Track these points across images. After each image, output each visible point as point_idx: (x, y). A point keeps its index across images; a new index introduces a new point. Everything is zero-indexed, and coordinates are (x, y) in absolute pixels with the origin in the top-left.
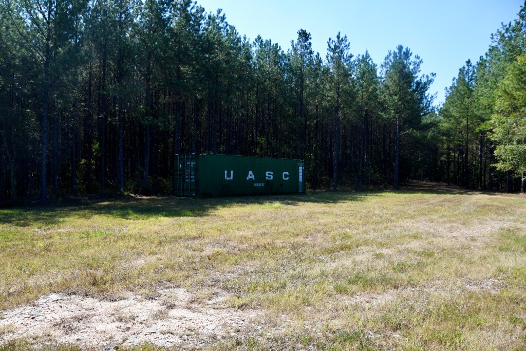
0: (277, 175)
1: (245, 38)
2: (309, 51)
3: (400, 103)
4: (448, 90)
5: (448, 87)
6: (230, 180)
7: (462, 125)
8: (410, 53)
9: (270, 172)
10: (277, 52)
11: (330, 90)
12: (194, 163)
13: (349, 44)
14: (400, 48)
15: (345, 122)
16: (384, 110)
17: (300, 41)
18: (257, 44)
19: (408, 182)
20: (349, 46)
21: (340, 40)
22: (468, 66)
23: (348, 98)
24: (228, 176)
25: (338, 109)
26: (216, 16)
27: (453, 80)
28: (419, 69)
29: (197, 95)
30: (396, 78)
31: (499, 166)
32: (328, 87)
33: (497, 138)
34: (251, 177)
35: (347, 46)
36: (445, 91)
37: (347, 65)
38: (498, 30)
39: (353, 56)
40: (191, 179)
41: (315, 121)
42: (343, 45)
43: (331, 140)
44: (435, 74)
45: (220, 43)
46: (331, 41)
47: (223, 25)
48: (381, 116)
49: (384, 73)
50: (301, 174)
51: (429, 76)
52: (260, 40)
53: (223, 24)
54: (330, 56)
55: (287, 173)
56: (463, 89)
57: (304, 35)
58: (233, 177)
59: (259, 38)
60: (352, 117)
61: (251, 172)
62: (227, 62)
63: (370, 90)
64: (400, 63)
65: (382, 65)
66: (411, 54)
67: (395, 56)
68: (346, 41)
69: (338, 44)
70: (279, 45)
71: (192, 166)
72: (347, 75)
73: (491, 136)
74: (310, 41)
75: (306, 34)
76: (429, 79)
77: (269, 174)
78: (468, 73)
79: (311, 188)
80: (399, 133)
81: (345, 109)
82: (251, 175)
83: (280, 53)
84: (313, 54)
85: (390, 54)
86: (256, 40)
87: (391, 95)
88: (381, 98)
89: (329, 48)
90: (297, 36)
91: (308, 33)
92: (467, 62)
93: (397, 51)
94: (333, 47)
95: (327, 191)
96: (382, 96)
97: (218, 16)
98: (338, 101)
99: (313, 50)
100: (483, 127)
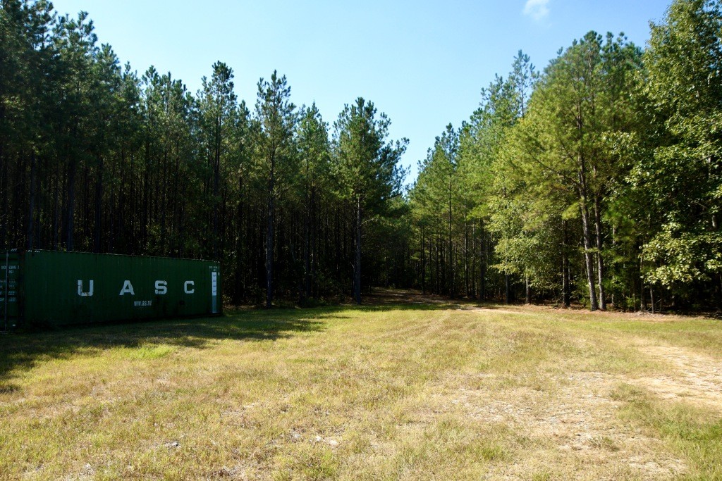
0: (175, 287)
1: (128, 67)
2: (229, 94)
3: (362, 177)
4: (422, 164)
5: (422, 161)
6: (88, 297)
7: (443, 211)
8: (374, 109)
9: (161, 282)
10: (180, 92)
11: (262, 156)
12: (15, 267)
13: (289, 88)
14: (361, 101)
15: (282, 203)
16: (340, 187)
17: (216, 79)
18: (149, 79)
19: (371, 290)
20: (289, 91)
21: (277, 82)
22: (449, 132)
23: (287, 168)
24: (86, 290)
25: (272, 183)
26: (76, 22)
27: (428, 151)
28: (387, 132)
29: (34, 147)
30: (355, 142)
31: (501, 267)
32: (257, 150)
33: (496, 228)
34: (127, 291)
35: (287, 92)
36: (418, 166)
37: (286, 119)
38: (491, 83)
39: (295, 107)
40: (9, 297)
41: (238, 202)
42: (280, 90)
43: (261, 231)
44: (408, 140)
45: (80, 65)
46: (263, 83)
47: (89, 39)
48: (335, 196)
49: (338, 136)
50: (214, 284)
51: (400, 141)
52: (154, 74)
53: (88, 36)
54: (260, 105)
55: (192, 283)
56: (444, 162)
57: (223, 72)
58: (94, 293)
59: (152, 70)
60: (294, 196)
61: (127, 283)
62: (94, 98)
63: (319, 159)
64: (361, 121)
65: (335, 124)
66: (375, 111)
67: (354, 113)
68: (285, 83)
69: (272, 89)
70: (183, 83)
71: (10, 272)
72: (285, 134)
73: (489, 226)
74: (231, 80)
75: (227, 69)
76: (401, 147)
77: (159, 285)
78: (450, 141)
79: (232, 303)
80: (361, 221)
81: (283, 185)
82: (127, 288)
83: (184, 95)
84: (235, 99)
85: (347, 109)
86: (147, 73)
87: (349, 166)
88: (335, 170)
89: (259, 92)
90: (212, 71)
91: (229, 68)
92: (447, 127)
93: (356, 105)
94: (265, 91)
95: (256, 308)
96: (336, 168)
97: (79, 23)
98: (272, 172)
99: (235, 94)
100: (474, 213)
